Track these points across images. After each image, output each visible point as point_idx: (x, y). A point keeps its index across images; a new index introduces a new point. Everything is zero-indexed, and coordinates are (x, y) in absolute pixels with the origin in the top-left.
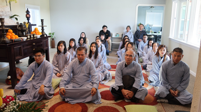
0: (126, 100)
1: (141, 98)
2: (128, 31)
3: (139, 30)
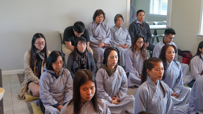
2: (121, 25)
3: (138, 22)
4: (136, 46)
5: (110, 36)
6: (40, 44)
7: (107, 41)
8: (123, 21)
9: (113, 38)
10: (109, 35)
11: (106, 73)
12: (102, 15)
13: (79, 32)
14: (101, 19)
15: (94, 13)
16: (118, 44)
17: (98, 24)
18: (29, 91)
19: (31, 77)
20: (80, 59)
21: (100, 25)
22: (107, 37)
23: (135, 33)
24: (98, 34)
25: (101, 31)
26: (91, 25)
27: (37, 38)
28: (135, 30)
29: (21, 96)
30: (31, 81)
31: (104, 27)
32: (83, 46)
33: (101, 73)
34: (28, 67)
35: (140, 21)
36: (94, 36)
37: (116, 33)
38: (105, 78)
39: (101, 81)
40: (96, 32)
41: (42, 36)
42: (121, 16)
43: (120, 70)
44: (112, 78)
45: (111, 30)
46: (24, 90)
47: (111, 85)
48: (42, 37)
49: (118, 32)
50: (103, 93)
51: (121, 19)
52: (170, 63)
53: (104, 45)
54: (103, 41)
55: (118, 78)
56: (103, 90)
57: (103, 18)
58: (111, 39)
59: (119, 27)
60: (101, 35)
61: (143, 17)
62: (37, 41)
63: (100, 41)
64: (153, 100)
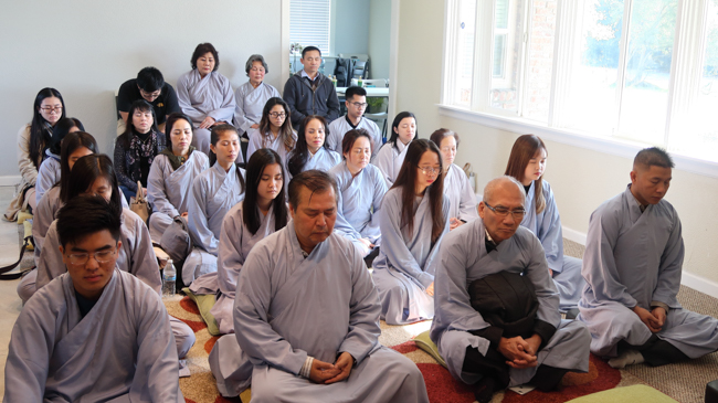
0: (517, 390)
1: (578, 364)
2: (259, 80)
3: (304, 74)
4: (269, 122)
5: (234, 102)
6: (50, 109)
7: (223, 115)
8: (267, 72)
9: (241, 110)
10: (230, 101)
11: (168, 162)
12: (210, 55)
13: (150, 89)
14: (208, 63)
15: (194, 51)
16: (252, 123)
17: (204, 76)
18: (25, 205)
19: (30, 177)
20: (140, 146)
21: (206, 79)
22: (226, 106)
23: (297, 99)
24: (203, 97)
25: (209, 92)
26: (187, 77)
27: (44, 98)
28: (296, 92)
29: (9, 215)
30: (32, 187)
31: (218, 85)
32: (145, 118)
33: (159, 162)
34: (26, 156)
35: (309, 70)
36: (194, 104)
37: (248, 99)
38: (166, 172)
39: (158, 178)
40: (196, 93)
41: (55, 93)
42: (260, 59)
43: (200, 161)
44: (180, 173)
45: (237, 92)
46: (17, 204)
47: (177, 188)
48: (56, 96)
49: (252, 96)
50: (161, 202)
51: (258, 65)
52: (314, 153)
53: (213, 123)
54: (212, 115)
55: (194, 175)
56: (163, 197)
57: (213, 63)
58: (237, 109)
59: (258, 85)
60: (209, 101)
61: (315, 62)
62: (44, 103)
63: (206, 114)
64: (216, 196)
